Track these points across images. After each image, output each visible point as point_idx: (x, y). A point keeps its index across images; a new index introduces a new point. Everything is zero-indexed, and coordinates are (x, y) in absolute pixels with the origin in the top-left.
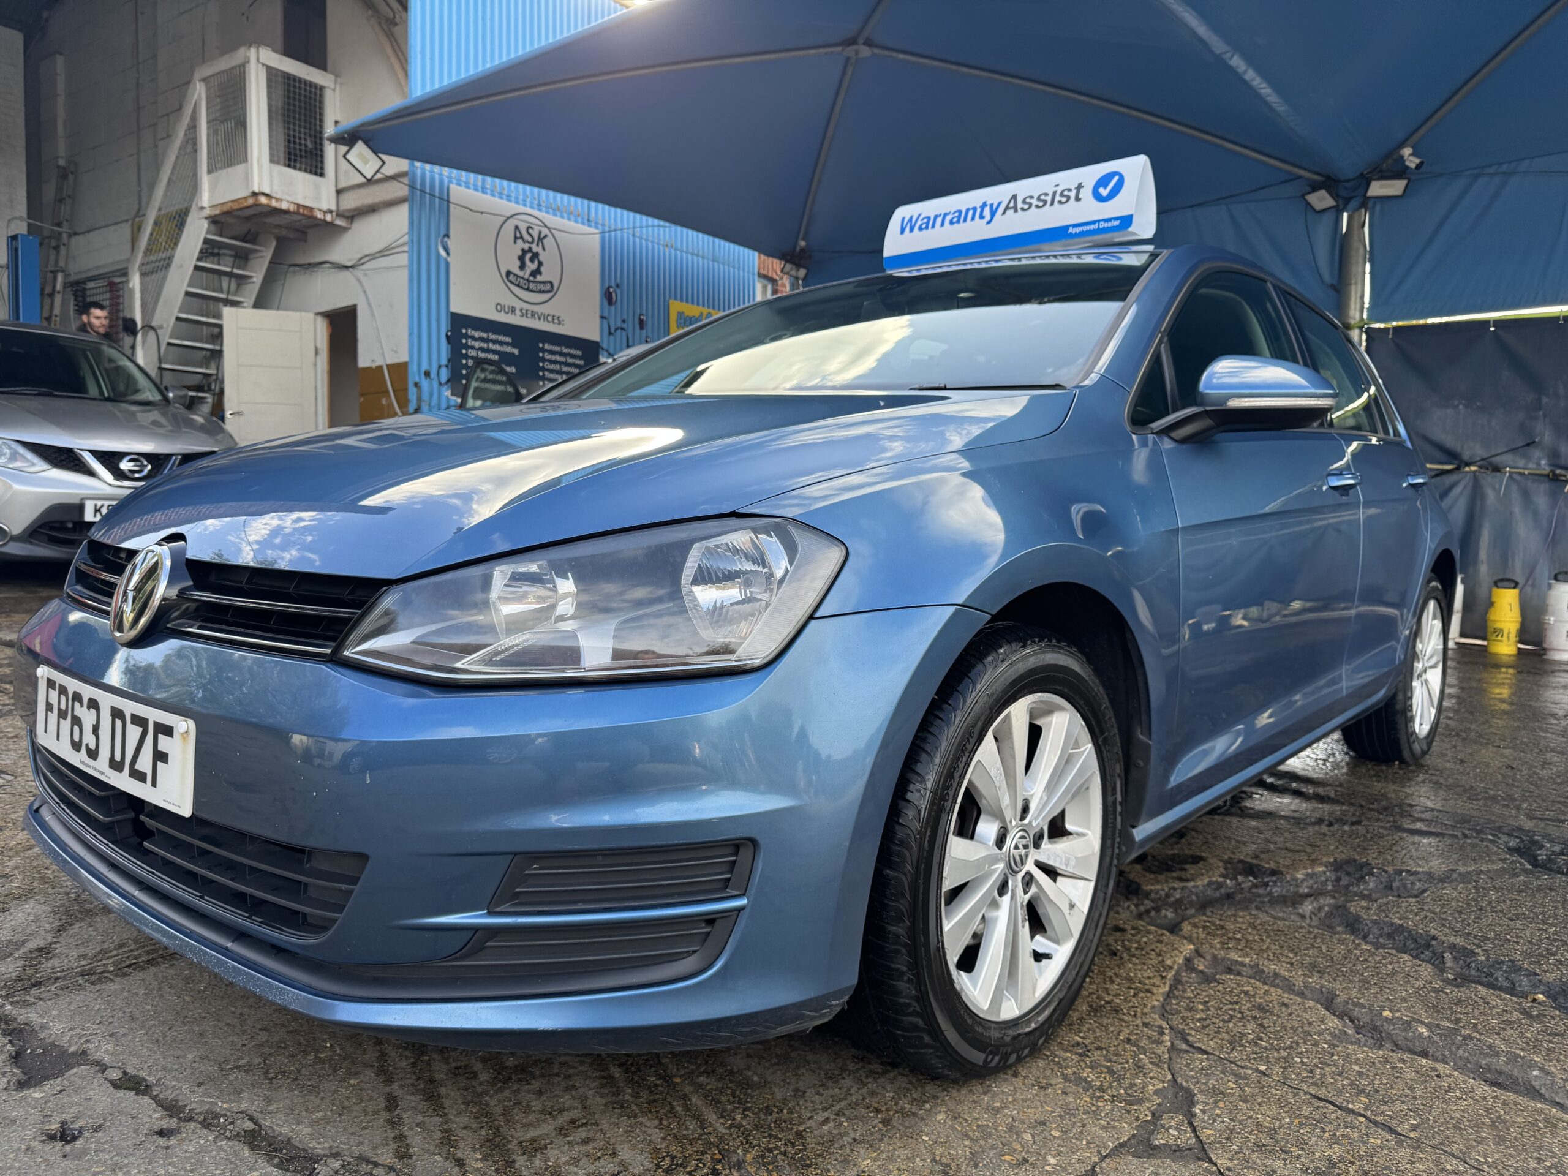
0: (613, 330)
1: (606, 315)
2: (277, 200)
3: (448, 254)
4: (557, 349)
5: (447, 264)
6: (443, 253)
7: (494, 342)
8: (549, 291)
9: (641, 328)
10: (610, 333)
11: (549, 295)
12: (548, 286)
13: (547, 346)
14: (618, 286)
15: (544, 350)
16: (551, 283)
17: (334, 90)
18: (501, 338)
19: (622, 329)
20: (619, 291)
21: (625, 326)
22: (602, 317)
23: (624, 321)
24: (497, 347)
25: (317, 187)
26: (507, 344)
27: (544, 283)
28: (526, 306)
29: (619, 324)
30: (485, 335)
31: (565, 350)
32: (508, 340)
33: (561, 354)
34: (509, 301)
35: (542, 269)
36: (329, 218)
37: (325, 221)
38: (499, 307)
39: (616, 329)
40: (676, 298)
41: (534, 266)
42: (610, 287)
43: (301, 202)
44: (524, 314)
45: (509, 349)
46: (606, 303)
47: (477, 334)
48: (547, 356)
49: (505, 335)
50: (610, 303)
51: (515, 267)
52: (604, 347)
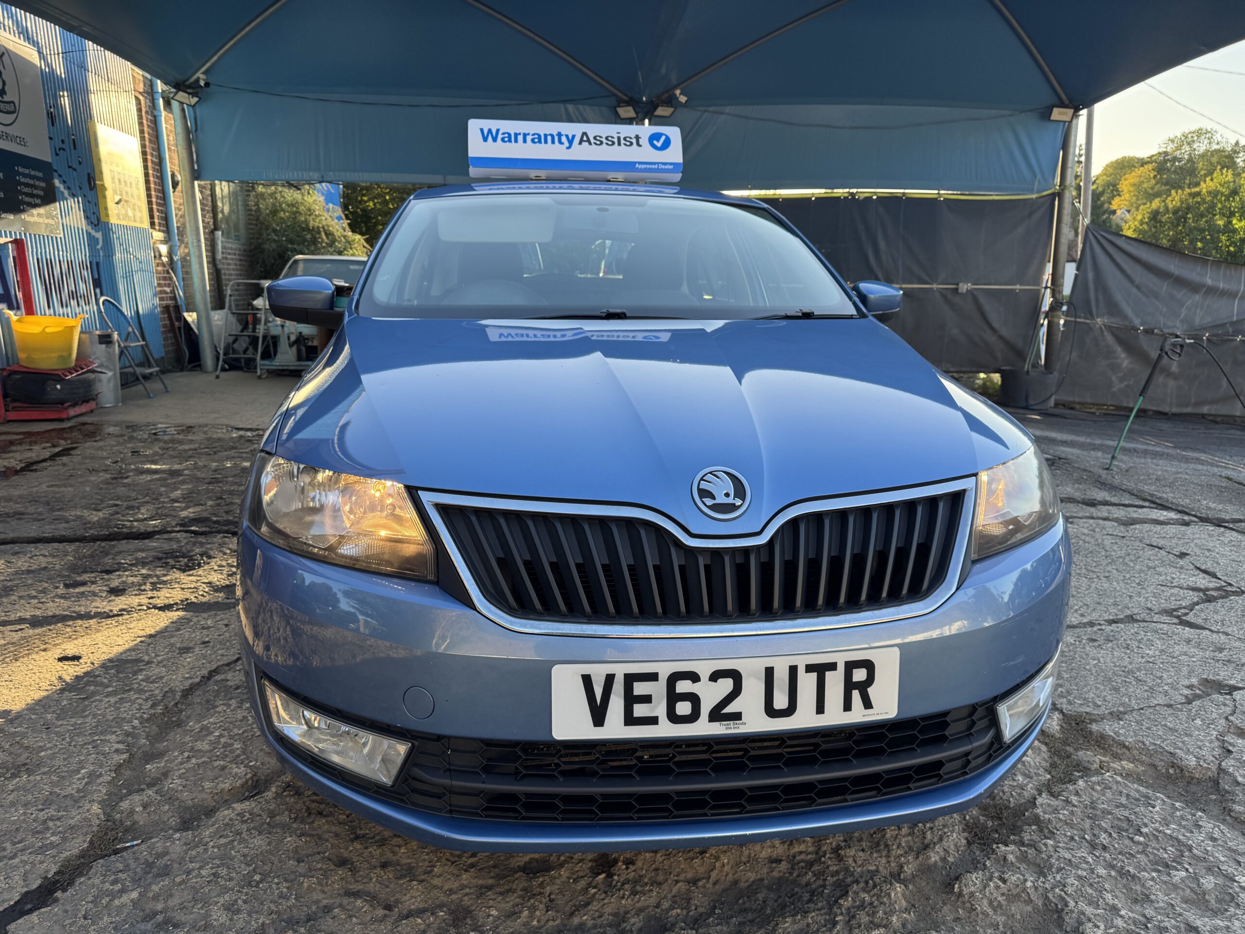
1: (51, 136)
4: (27, 171)
8: (13, 112)
9: (75, 148)
10: (57, 154)
11: (14, 116)
12: (12, 109)
13: (21, 170)
14: (54, 106)
15: (20, 174)
16: (13, 102)
19: (64, 149)
20: (54, 111)
21: (64, 146)
22: (51, 138)
23: (63, 142)
27: (9, 103)
29: (61, 145)
31: (33, 173)
33: (31, 177)
35: (6, 88)
42: (50, 107)
46: (50, 124)
48: (23, 180)
50: (53, 125)
52: (55, 168)
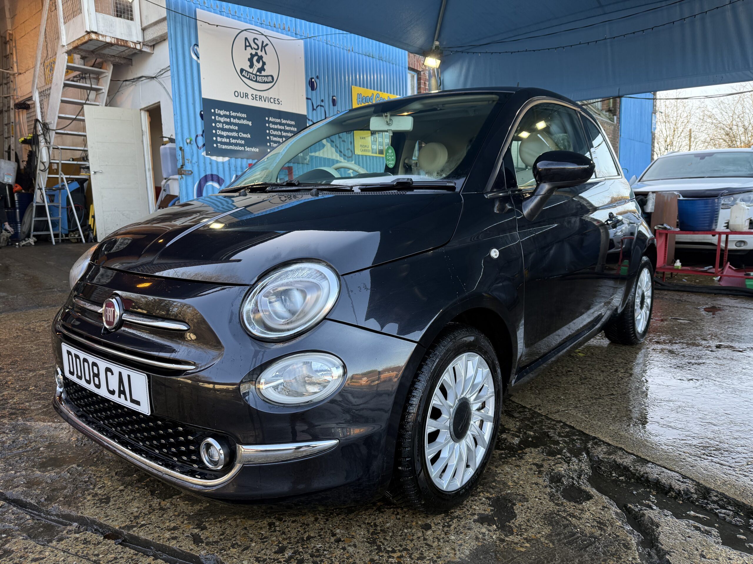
0: (315, 107)
1: (309, 97)
2: (104, 36)
3: (198, 58)
4: (278, 121)
5: (198, 65)
6: (194, 57)
7: (234, 117)
8: (271, 82)
9: (334, 105)
10: (313, 109)
11: (271, 84)
12: (270, 79)
13: (271, 119)
14: (317, 77)
15: (269, 122)
16: (272, 76)
18: (239, 115)
19: (321, 106)
20: (318, 81)
21: (322, 104)
22: (307, 99)
23: (322, 101)
24: (236, 121)
25: (129, 27)
26: (244, 119)
27: (267, 76)
28: (255, 93)
29: (319, 103)
30: (228, 113)
31: (284, 121)
32: (244, 115)
33: (280, 124)
34: (244, 89)
35: (265, 67)
37: (137, 49)
38: (237, 94)
39: (317, 107)
40: (356, 85)
41: (260, 65)
42: (312, 79)
43: (119, 37)
44: (254, 98)
45: (245, 122)
46: (310, 89)
47: (222, 113)
48: (272, 126)
49: (242, 113)
50: (313, 89)
51: (246, 66)
52: (310, 118)
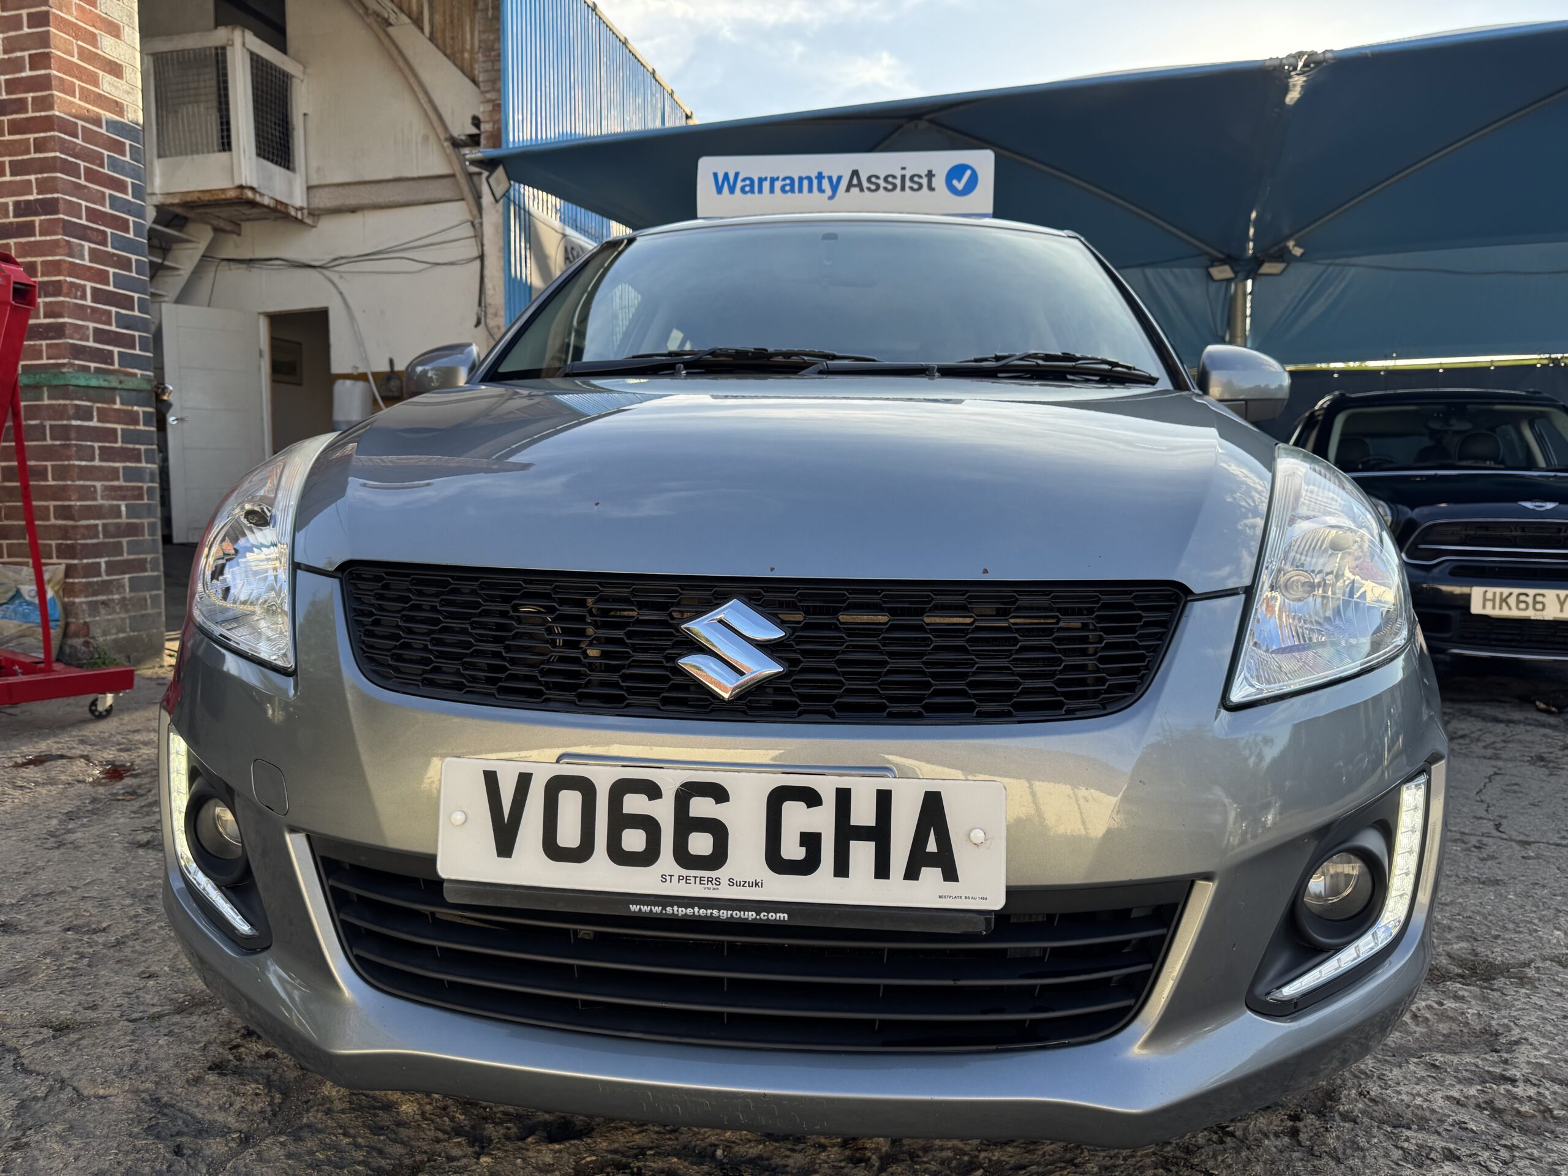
2: (262, 195)
17: (302, 81)
25: (290, 183)
36: (299, 216)
37: (296, 218)
43: (279, 198)
